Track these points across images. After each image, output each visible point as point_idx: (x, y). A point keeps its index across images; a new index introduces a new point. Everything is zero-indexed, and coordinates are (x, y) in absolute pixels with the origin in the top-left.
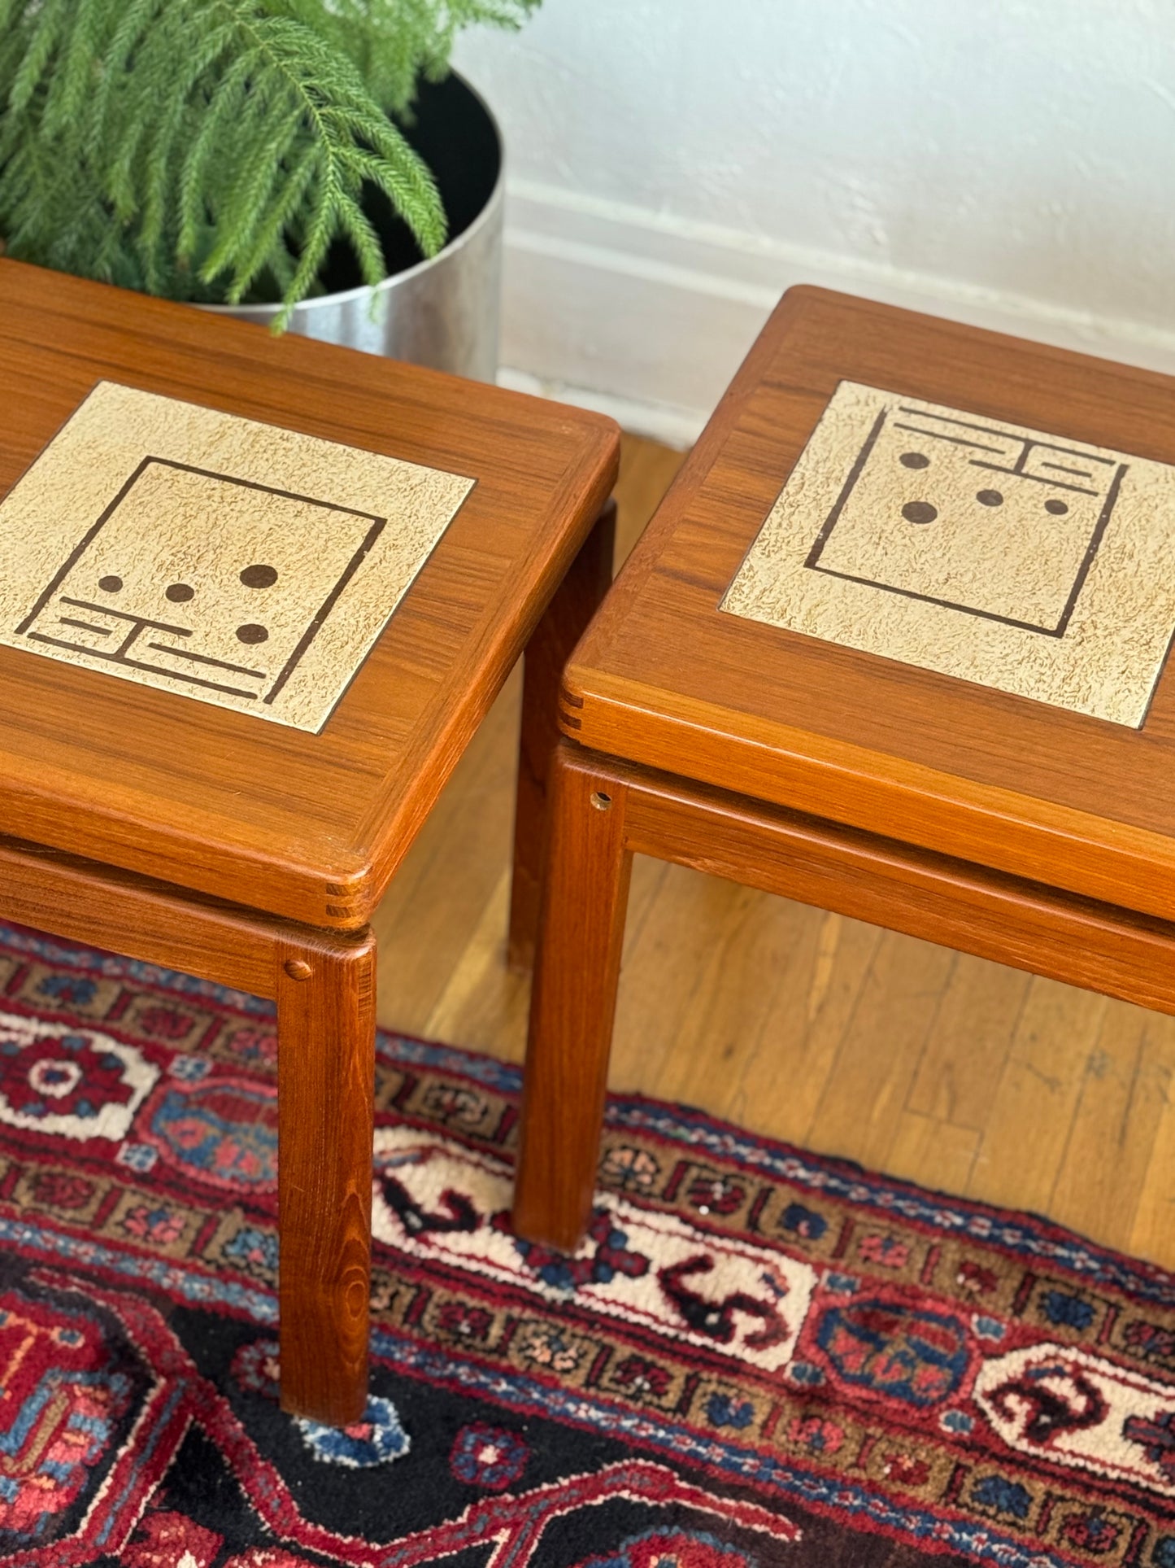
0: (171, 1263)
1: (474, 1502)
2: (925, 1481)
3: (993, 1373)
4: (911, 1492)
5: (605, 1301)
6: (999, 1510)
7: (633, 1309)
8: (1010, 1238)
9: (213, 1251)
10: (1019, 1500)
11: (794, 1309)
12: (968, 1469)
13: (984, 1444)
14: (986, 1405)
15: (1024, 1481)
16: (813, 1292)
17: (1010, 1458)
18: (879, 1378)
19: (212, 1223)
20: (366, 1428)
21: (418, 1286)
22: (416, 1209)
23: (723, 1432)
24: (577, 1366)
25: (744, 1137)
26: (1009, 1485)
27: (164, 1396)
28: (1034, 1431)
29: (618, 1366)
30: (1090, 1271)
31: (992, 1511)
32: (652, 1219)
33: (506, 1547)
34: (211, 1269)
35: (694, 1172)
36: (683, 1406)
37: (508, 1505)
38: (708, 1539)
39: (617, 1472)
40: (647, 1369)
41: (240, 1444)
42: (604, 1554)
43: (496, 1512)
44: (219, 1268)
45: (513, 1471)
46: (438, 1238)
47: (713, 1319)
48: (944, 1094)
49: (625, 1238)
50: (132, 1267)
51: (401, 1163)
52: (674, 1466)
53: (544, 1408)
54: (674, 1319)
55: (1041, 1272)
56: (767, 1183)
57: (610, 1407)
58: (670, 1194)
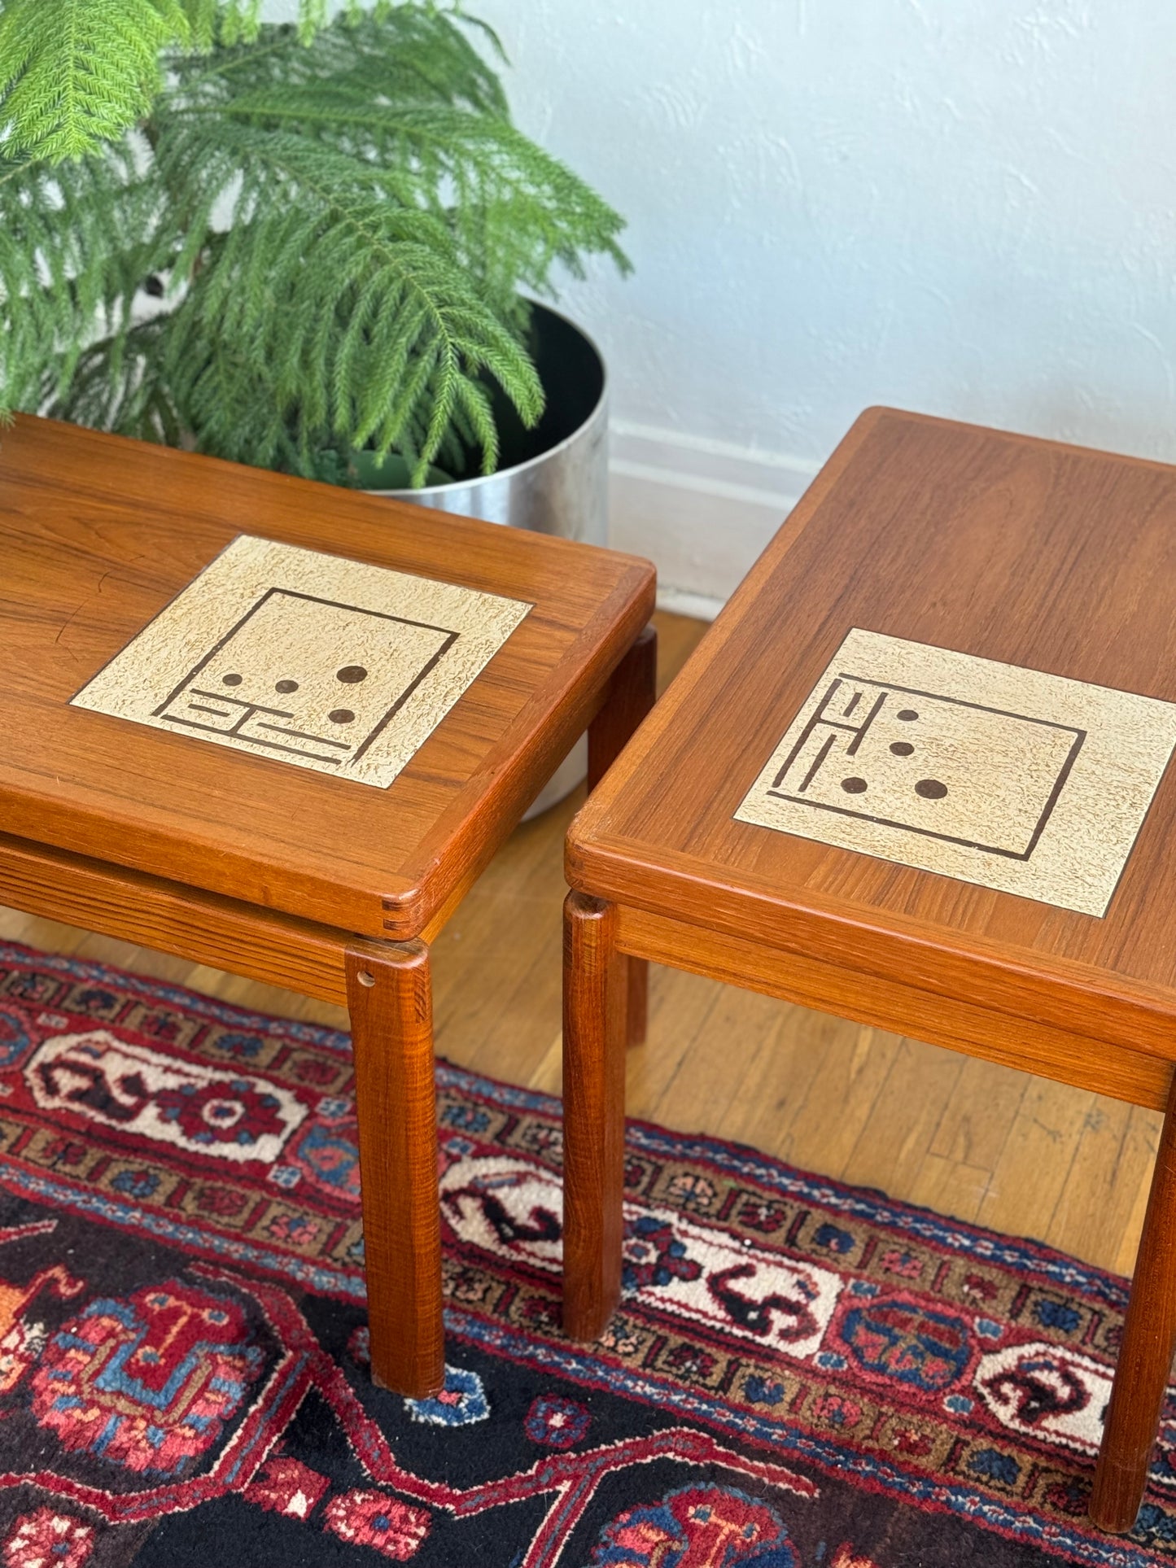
0: (305, 1260)
1: (543, 1458)
2: (928, 1452)
3: (990, 1366)
4: (915, 1460)
5: (662, 1300)
6: (992, 1477)
7: (686, 1307)
8: (1009, 1257)
9: (340, 1252)
10: (1009, 1469)
11: (822, 1310)
12: (967, 1444)
13: (982, 1422)
14: (985, 1391)
15: (1014, 1454)
16: (839, 1297)
17: (1003, 1434)
18: (893, 1367)
19: (341, 1230)
20: (454, 1396)
21: (508, 1283)
22: (510, 1221)
23: (757, 1407)
24: (636, 1350)
25: (787, 1170)
26: (1001, 1457)
27: (291, 1366)
28: (1025, 1414)
29: (671, 1352)
30: (1078, 1284)
31: (985, 1478)
32: (706, 1234)
33: (567, 1494)
34: (338, 1265)
35: (744, 1197)
36: (725, 1385)
37: (570, 1461)
38: (739, 1493)
39: (664, 1436)
40: (695, 1354)
41: (350, 1405)
42: (650, 1504)
43: (561, 1466)
44: (344, 1264)
45: (576, 1434)
46: (528, 1246)
47: (753, 1315)
48: (961, 1140)
49: (684, 1249)
50: (272, 1262)
51: (500, 1185)
52: (713, 1434)
53: (607, 1384)
54: (721, 1314)
55: (1035, 1284)
56: (805, 1207)
57: (663, 1384)
58: (723, 1215)
